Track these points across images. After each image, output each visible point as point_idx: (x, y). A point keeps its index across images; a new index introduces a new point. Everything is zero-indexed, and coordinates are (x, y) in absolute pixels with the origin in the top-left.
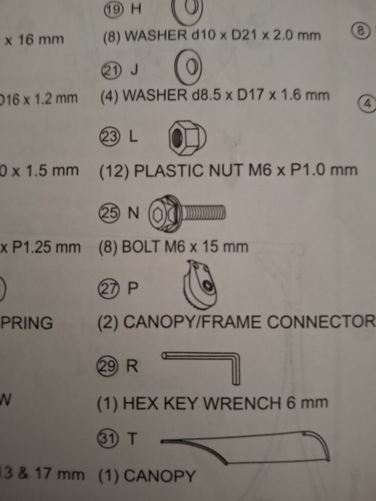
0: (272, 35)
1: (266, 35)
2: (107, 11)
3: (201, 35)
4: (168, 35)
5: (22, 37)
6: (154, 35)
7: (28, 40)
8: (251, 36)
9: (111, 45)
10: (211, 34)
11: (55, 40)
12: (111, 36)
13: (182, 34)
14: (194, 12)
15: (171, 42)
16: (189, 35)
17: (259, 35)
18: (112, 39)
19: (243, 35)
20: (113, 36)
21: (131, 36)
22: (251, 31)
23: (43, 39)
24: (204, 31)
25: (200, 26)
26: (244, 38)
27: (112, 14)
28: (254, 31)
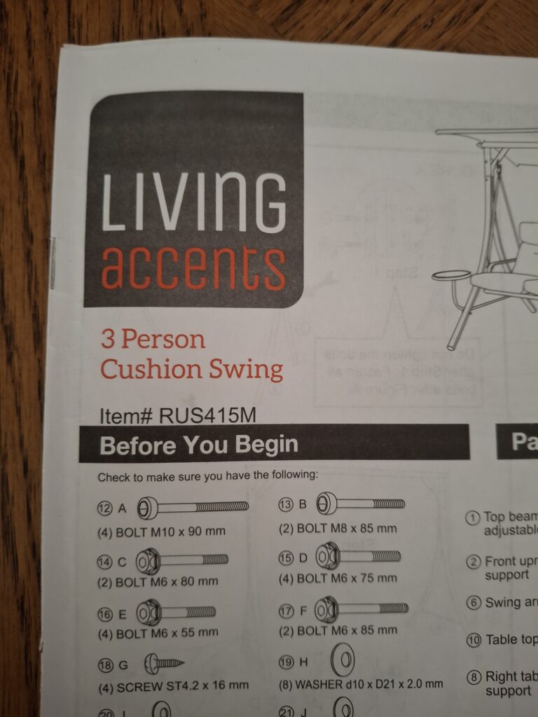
0: (406, 685)
1: (401, 685)
2: (281, 663)
3: (353, 685)
4: (328, 684)
5: (215, 682)
6: (317, 685)
7: (220, 685)
8: (390, 685)
9: (286, 692)
10: (360, 684)
11: (242, 685)
12: (285, 685)
13: (339, 684)
14: (348, 666)
15: (331, 690)
16: (344, 685)
17: (397, 685)
18: (286, 686)
19: (385, 684)
20: (287, 684)
21: (301, 684)
22: (390, 680)
23: (232, 685)
24: (355, 682)
25: (352, 678)
26: (385, 687)
27: (285, 666)
28: (393, 681)
